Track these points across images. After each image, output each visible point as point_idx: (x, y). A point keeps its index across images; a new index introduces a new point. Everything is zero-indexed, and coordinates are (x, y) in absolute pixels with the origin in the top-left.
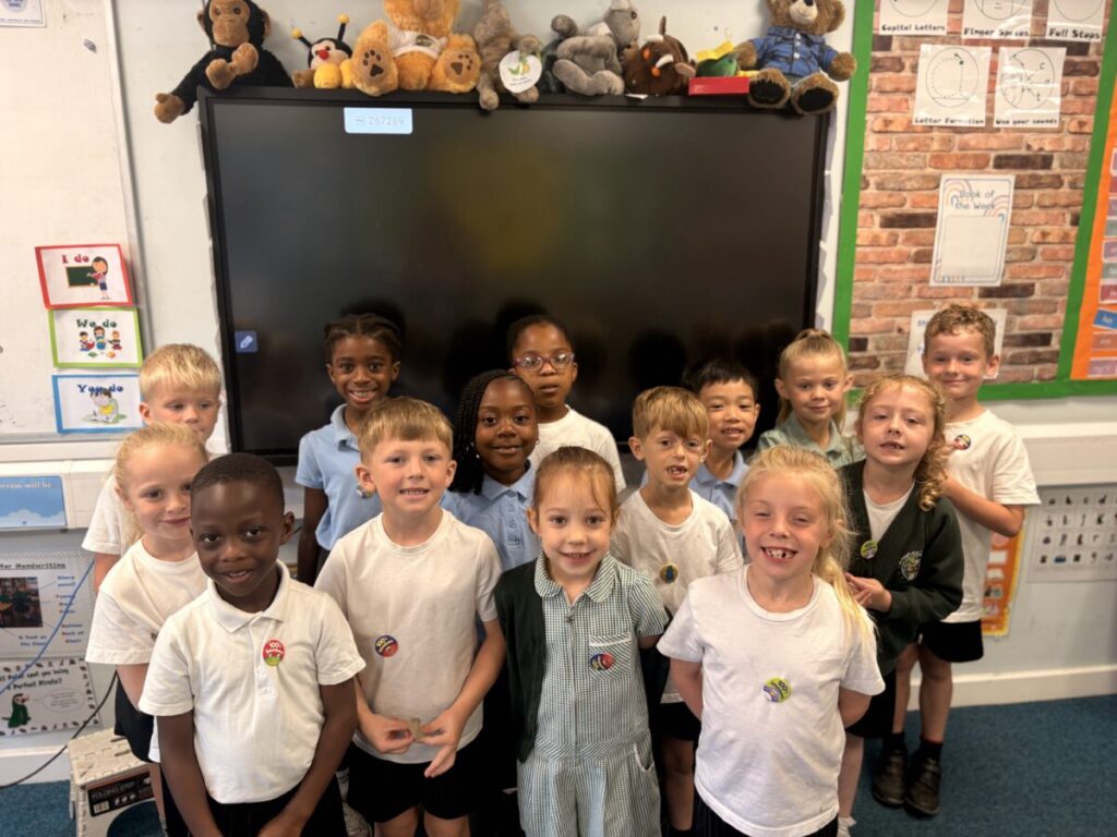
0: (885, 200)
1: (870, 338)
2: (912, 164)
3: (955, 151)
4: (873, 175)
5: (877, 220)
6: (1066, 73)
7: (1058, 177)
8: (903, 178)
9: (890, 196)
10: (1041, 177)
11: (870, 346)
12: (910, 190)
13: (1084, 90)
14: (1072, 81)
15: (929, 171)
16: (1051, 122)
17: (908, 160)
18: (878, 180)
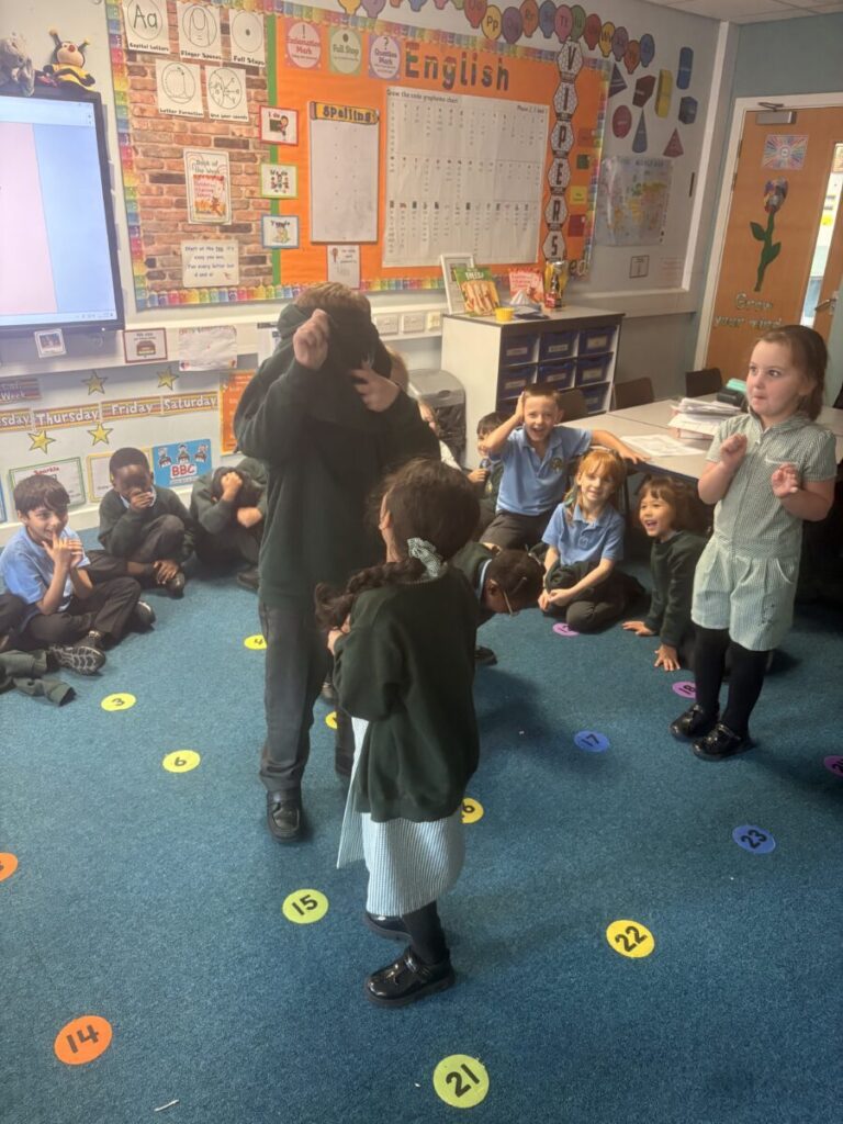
0: (150, 163)
1: (157, 258)
2: (164, 140)
3: (189, 133)
4: (139, 146)
5: (147, 177)
6: (248, 87)
7: (253, 154)
8: (159, 149)
10: (243, 154)
11: (158, 264)
12: (165, 158)
13: (260, 98)
14: (253, 91)
15: (175, 145)
16: (244, 117)
17: (160, 137)
18: (143, 150)
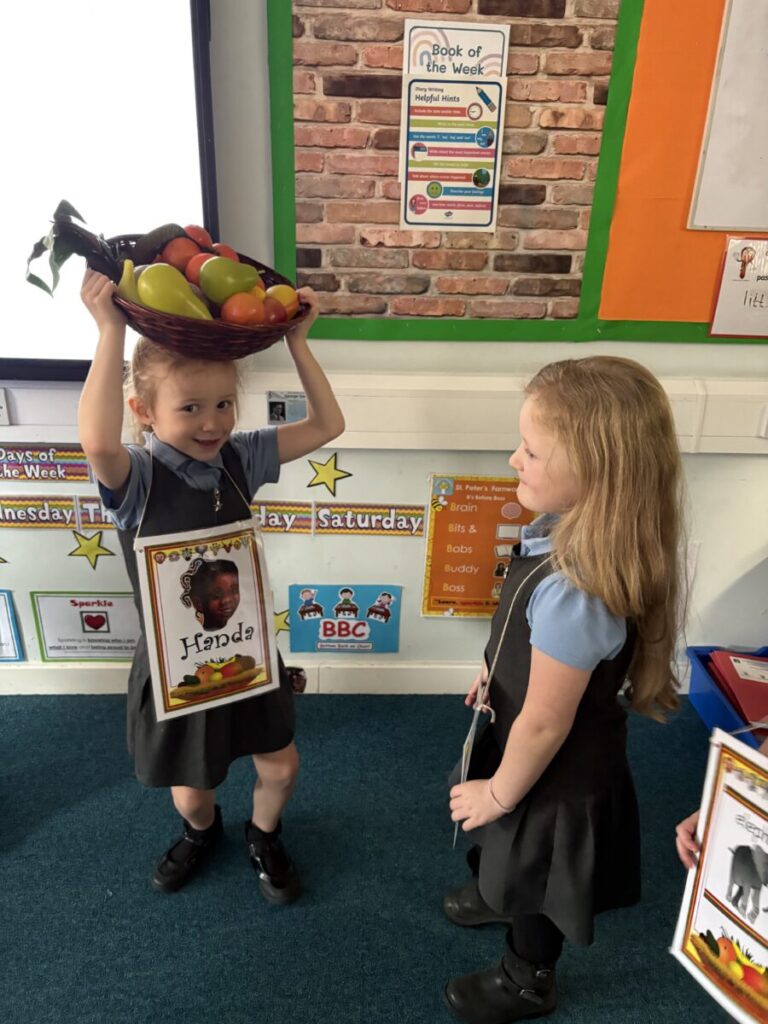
0: (327, 55)
1: (324, 249)
2: (362, 1)
4: (308, 16)
5: (320, 83)
7: (575, 29)
8: (351, 22)
9: (335, 48)
10: (548, 30)
11: (325, 260)
12: (363, 41)
15: (387, 13)
18: (317, 25)
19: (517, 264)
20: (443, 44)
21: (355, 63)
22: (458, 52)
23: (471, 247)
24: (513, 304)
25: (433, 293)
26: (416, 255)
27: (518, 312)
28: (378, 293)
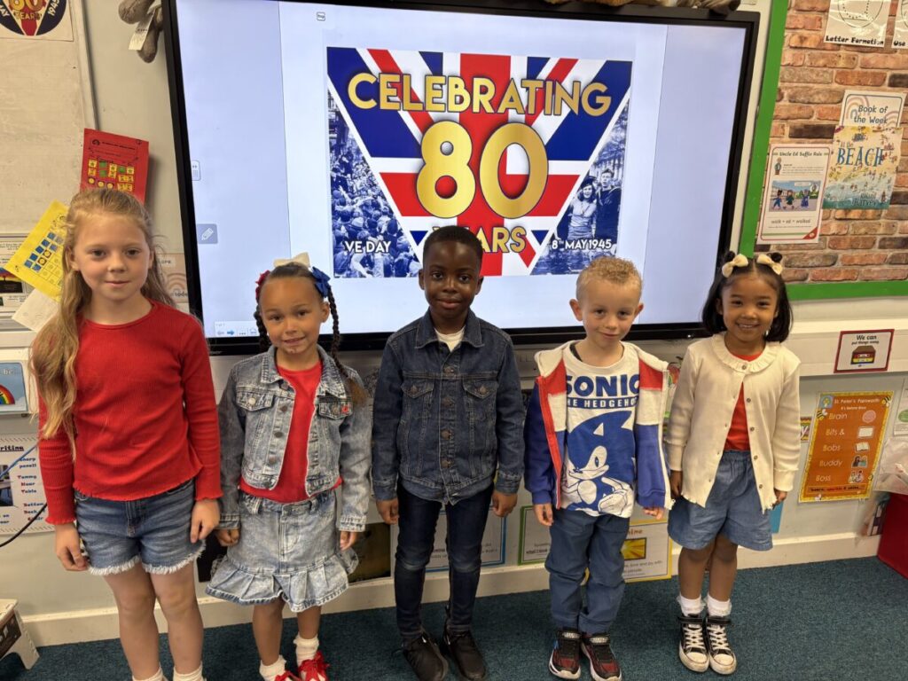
0: (795, 112)
2: (821, 79)
3: (858, 69)
4: (786, 88)
5: (787, 130)
8: (812, 92)
11: (773, 246)
12: (817, 104)
15: (835, 86)
17: (817, 75)
18: (791, 93)
19: (894, 243)
20: (865, 105)
21: (811, 117)
22: (874, 110)
23: (866, 233)
24: (887, 271)
25: (839, 264)
26: (831, 240)
27: (890, 276)
28: (804, 267)
